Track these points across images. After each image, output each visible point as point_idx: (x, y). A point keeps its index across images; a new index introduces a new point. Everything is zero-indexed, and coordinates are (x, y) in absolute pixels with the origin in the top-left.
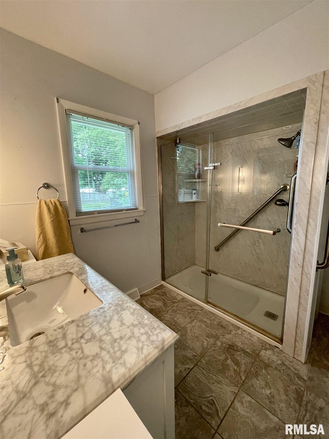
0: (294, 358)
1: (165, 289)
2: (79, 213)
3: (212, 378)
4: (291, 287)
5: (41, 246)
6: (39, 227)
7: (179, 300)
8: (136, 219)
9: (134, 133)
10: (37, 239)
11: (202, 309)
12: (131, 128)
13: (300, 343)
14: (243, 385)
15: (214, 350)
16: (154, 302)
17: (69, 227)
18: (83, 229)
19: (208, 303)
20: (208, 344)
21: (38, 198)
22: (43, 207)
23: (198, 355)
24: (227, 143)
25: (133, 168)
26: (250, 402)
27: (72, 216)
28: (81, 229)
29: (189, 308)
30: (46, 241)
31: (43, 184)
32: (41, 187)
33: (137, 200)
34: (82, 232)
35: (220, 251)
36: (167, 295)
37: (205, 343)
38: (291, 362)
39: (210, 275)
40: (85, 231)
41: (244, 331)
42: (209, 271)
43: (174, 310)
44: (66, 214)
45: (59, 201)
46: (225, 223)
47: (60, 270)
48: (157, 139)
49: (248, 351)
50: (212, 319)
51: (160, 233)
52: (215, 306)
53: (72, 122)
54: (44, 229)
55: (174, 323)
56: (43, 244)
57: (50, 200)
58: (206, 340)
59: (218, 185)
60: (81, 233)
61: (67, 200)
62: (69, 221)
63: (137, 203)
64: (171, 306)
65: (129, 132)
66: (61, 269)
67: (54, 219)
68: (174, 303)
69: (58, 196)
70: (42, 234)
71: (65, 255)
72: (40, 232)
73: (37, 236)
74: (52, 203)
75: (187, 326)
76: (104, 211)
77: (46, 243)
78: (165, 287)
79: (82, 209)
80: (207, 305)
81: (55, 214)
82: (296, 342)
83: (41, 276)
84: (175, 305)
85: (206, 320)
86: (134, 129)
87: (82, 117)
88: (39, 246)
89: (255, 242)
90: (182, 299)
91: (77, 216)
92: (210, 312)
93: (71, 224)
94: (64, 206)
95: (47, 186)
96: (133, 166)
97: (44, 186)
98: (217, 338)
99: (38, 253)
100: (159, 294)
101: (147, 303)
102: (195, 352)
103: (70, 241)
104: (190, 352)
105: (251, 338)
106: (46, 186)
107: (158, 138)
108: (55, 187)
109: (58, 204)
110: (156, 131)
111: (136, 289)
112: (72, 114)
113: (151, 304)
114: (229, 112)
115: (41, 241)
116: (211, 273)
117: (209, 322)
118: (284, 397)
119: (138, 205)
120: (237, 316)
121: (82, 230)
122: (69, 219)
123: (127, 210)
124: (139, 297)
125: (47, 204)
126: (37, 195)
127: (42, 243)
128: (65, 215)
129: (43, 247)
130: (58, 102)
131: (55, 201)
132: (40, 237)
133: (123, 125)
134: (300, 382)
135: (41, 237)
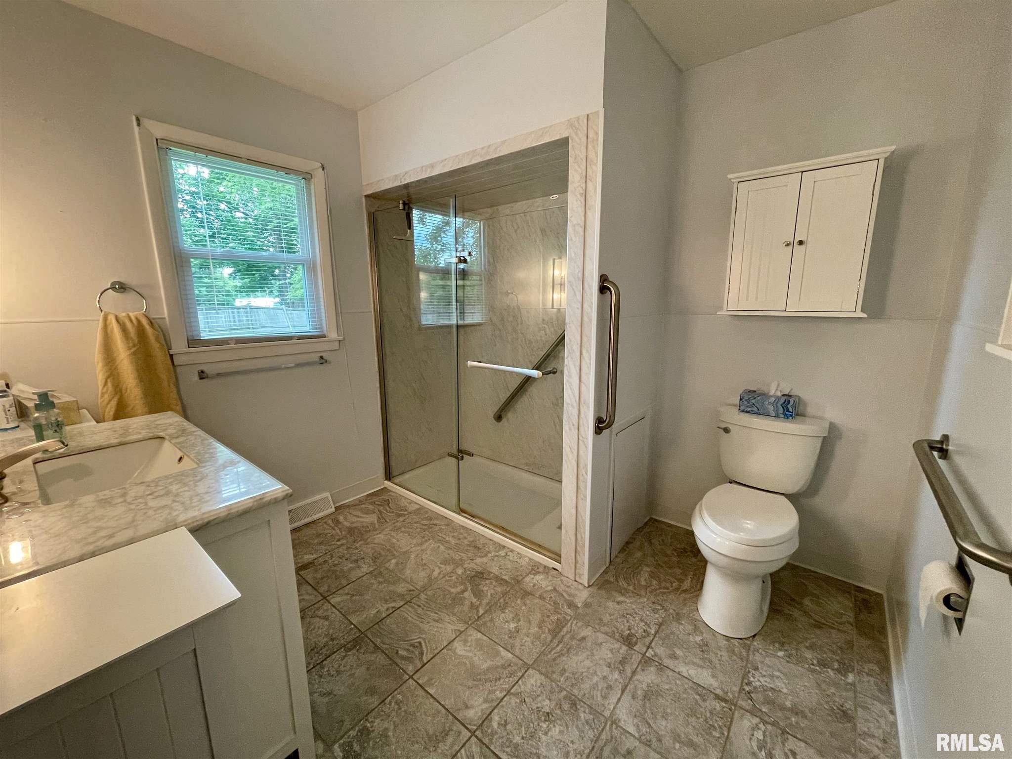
0: (576, 581)
1: (390, 495)
2: (194, 342)
3: (429, 616)
4: (567, 462)
5: (110, 401)
6: (105, 366)
7: (409, 511)
8: (321, 357)
9: (312, 187)
10: (100, 388)
11: (449, 522)
12: (307, 176)
13: (581, 555)
14: (477, 620)
15: (447, 581)
16: (361, 517)
17: (171, 367)
18: (202, 372)
19: (462, 511)
20: (439, 574)
21: (102, 311)
22: (113, 327)
23: (417, 589)
24: (508, 211)
25: (314, 256)
26: (477, 640)
27: (179, 346)
28: (199, 372)
29: (425, 522)
30: (121, 391)
31: (114, 284)
32: (109, 289)
33: (324, 318)
34: (201, 378)
35: (504, 420)
36: (390, 505)
37: (436, 573)
38: (568, 587)
39: (462, 459)
40: (207, 377)
41: (512, 551)
42: (460, 451)
43: (395, 527)
44: (164, 343)
45: (147, 317)
46: (480, 362)
47: (140, 433)
48: (366, 199)
49: (506, 578)
50: (461, 536)
51: (378, 385)
52: (472, 516)
53: (173, 162)
54: (116, 368)
55: (388, 547)
56: (113, 398)
57: (128, 314)
58: (440, 568)
59: (510, 293)
60: (199, 381)
61: (166, 315)
62: (171, 356)
63: (324, 325)
64: (393, 522)
65: (302, 186)
66: (142, 431)
67: (136, 351)
68: (399, 516)
69: (145, 307)
70: (111, 378)
71: (156, 415)
72: (106, 375)
73: (100, 383)
74: (131, 320)
75: (411, 550)
76: (252, 339)
77: (121, 396)
78: (391, 491)
79: (202, 334)
80: (459, 514)
81: (139, 342)
82: (577, 554)
83: (102, 441)
84: (401, 519)
85: (450, 539)
86: (313, 180)
87: (193, 153)
88: (106, 402)
89: (557, 400)
90: (418, 509)
91: (189, 348)
92: (463, 526)
93: (176, 363)
94: (160, 327)
95: (121, 287)
96: (314, 252)
97: (113, 288)
98: (460, 563)
99: (104, 415)
100: (374, 503)
101: (345, 519)
102: (412, 586)
103: (174, 395)
104: (402, 585)
105: (518, 560)
106: (117, 286)
107: (367, 196)
108: (138, 291)
109: (145, 322)
110: (364, 184)
111: (327, 494)
112: (172, 148)
113: (354, 519)
114: (474, 162)
115: (109, 392)
116: (465, 456)
117: (453, 541)
118: (534, 629)
119: (325, 329)
120: (503, 529)
121: (202, 375)
122: (171, 352)
123: (300, 338)
124: (333, 510)
125: (121, 322)
126: (98, 306)
127: (112, 396)
128: (161, 344)
129: (114, 403)
130: (139, 125)
131: (138, 316)
132: (106, 383)
133: (288, 170)
134: (569, 610)
135: (109, 384)
